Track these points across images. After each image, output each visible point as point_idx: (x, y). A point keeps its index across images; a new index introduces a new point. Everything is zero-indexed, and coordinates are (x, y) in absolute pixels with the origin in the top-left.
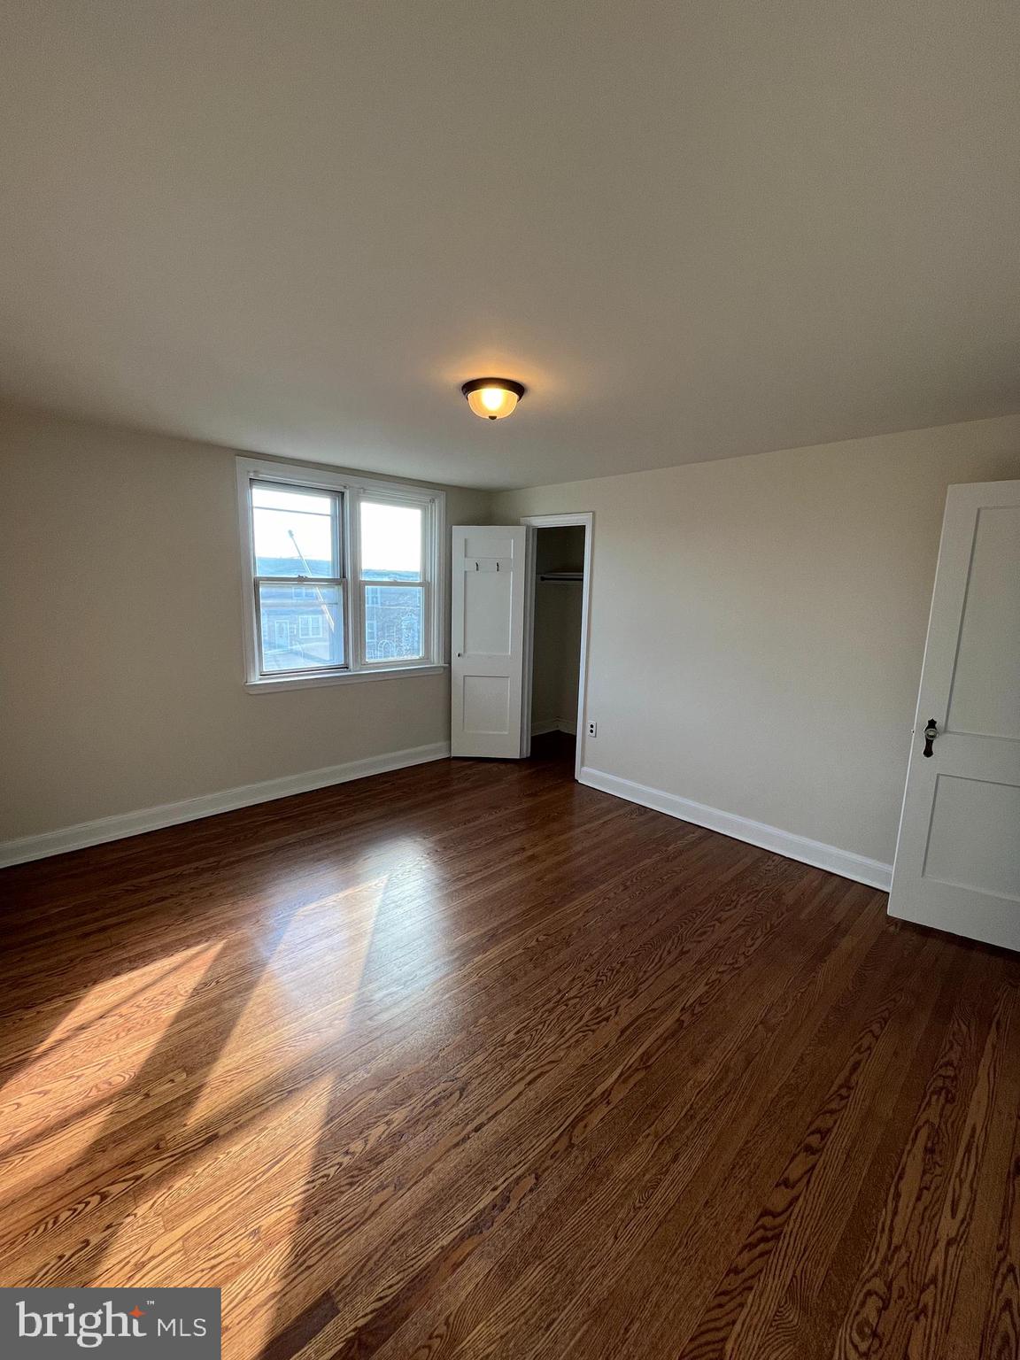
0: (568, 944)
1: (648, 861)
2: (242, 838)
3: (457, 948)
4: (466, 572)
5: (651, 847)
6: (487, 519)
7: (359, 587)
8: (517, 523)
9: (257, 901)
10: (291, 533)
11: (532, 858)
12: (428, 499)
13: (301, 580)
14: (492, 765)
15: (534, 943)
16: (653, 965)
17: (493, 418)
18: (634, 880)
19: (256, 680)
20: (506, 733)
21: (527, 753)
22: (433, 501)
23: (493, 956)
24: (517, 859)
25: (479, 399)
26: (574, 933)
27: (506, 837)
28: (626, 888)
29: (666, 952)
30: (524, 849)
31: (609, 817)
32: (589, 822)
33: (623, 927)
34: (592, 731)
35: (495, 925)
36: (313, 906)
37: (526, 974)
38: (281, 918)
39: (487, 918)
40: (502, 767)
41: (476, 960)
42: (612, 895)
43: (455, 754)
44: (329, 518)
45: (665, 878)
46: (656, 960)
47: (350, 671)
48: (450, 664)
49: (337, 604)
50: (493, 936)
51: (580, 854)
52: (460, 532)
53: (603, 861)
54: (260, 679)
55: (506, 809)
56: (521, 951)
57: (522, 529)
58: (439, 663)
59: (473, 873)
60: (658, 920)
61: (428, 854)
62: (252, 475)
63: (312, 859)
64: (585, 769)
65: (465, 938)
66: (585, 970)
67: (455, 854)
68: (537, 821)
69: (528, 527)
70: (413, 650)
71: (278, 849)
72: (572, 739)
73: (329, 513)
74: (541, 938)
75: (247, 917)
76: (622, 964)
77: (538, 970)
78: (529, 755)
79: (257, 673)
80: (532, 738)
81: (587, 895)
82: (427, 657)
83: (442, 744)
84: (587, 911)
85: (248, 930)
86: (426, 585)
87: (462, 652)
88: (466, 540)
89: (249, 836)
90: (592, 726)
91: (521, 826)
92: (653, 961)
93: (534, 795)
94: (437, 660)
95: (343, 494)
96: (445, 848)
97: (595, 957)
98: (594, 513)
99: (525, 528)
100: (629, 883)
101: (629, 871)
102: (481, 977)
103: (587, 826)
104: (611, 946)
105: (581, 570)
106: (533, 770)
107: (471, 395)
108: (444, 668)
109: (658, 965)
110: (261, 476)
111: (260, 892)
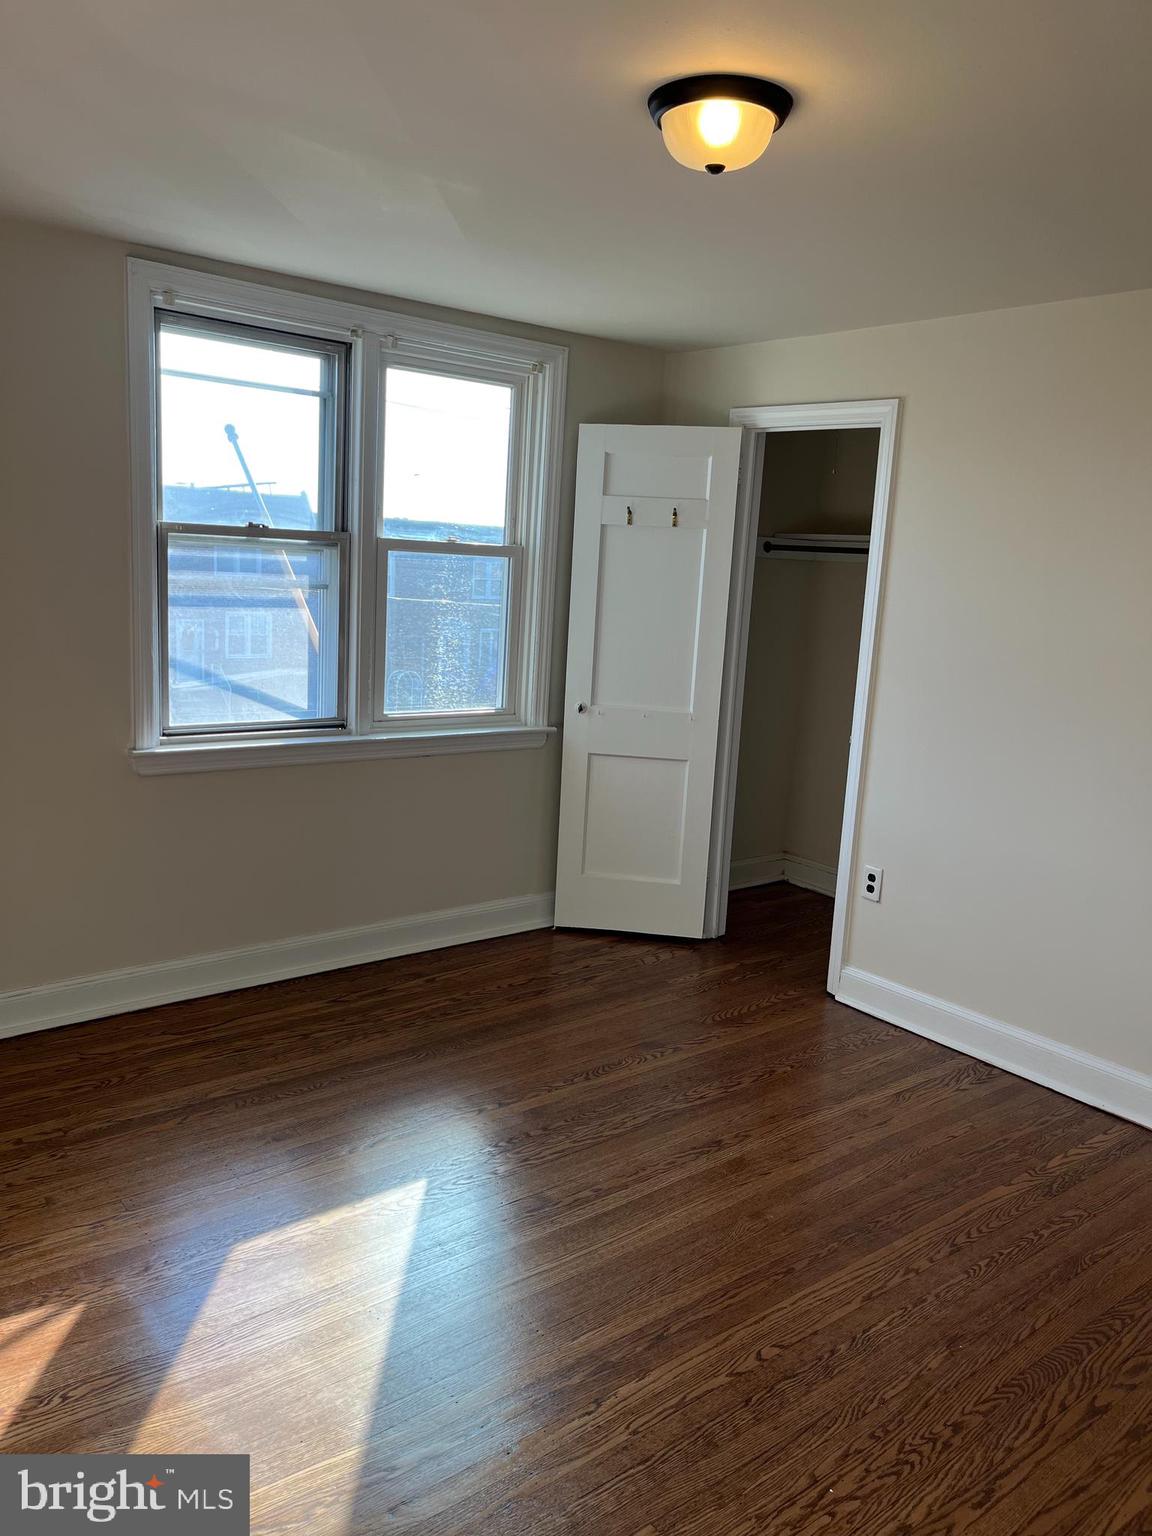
0: (828, 1373)
1: (1001, 1190)
2: (115, 1080)
3: (579, 1363)
4: (603, 526)
5: (1007, 1159)
6: (656, 411)
7: (377, 552)
8: (724, 422)
9: (147, 1223)
10: (230, 431)
11: (738, 1165)
12: (528, 363)
13: (255, 531)
14: (646, 948)
15: (752, 1363)
16: (1027, 1434)
17: (715, 169)
18: (974, 1234)
19: (153, 743)
20: (677, 882)
21: (717, 928)
22: (539, 368)
23: (659, 1386)
24: (704, 1164)
25: (689, 126)
26: (843, 1347)
27: (677, 1114)
28: (956, 1249)
29: (1055, 1407)
30: (718, 1144)
31: (911, 1081)
32: (861, 1091)
33: (952, 1342)
34: (870, 889)
35: (662, 1312)
36: (264, 1241)
37: (737, 1434)
38: (198, 1264)
39: (644, 1296)
40: (665, 955)
41: (623, 1391)
42: (924, 1264)
43: (562, 920)
44: (316, 401)
45: (1046, 1233)
46: (1033, 1426)
47: (349, 734)
48: (560, 725)
49: (326, 587)
50: (660, 1338)
51: (845, 1163)
52: (594, 438)
53: (901, 1184)
54: (162, 744)
55: (676, 1050)
56: (722, 1379)
57: (734, 435)
58: (536, 725)
59: (609, 1191)
60: (1033, 1332)
61: (509, 1141)
62: (159, 300)
63: (260, 1137)
64: (851, 971)
65: (591, 1340)
66: (872, 1436)
67: (567, 1144)
68: (747, 1082)
69: (747, 430)
70: (481, 693)
71: (190, 1108)
72: (824, 905)
73: (318, 389)
74: (768, 1352)
75: (123, 1258)
76: (957, 1428)
77: (763, 1428)
78: (723, 932)
79: (157, 730)
80: (731, 893)
81: (870, 1257)
82: (510, 712)
83: (536, 899)
84: (869, 1298)
85: (126, 1285)
86: (514, 552)
87: (587, 702)
88: (607, 454)
89: (128, 1077)
90: (872, 878)
91: (712, 1092)
92: (1026, 1427)
93: (737, 1021)
94: (531, 717)
95: (348, 347)
96: (545, 1129)
97: (894, 1406)
98: (902, 403)
99: (739, 430)
100: (961, 1239)
101: (961, 1210)
102: (635, 1432)
103: (860, 1101)
104: (929, 1385)
105: (866, 529)
106: (731, 967)
107: (673, 116)
108: (548, 734)
109: (1041, 1434)
110: (181, 304)
111: (152, 1202)
